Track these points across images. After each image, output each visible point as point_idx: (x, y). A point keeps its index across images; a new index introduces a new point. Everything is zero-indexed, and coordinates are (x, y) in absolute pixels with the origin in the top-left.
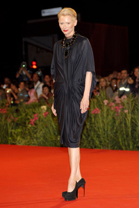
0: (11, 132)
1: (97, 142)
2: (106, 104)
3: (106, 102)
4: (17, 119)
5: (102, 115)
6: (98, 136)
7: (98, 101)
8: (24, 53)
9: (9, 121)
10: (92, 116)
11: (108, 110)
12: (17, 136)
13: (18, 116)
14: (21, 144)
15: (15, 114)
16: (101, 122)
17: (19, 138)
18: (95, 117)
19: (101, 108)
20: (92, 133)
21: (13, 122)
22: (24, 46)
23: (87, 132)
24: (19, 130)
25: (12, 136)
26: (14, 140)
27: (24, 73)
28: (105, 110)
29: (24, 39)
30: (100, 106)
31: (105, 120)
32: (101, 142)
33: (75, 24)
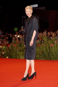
0: (18, 54)
1: (52, 58)
2: (56, 42)
3: (56, 41)
4: (20, 49)
5: (54, 47)
6: (53, 55)
7: (53, 41)
8: (23, 22)
9: (17, 49)
10: (50, 47)
11: (56, 45)
12: (21, 55)
13: (21, 47)
14: (22, 59)
15: (20, 47)
16: (54, 49)
17: (21, 56)
18: (51, 48)
19: (54, 44)
20: (50, 54)
21: (19, 50)
22: (23, 20)
23: (48, 54)
24: (22, 53)
25: (19, 55)
26: (19, 57)
27: (23, 30)
28: (55, 45)
29: (23, 17)
30: (54, 43)
31: (55, 49)
32: (54, 57)
33: (32, 12)
